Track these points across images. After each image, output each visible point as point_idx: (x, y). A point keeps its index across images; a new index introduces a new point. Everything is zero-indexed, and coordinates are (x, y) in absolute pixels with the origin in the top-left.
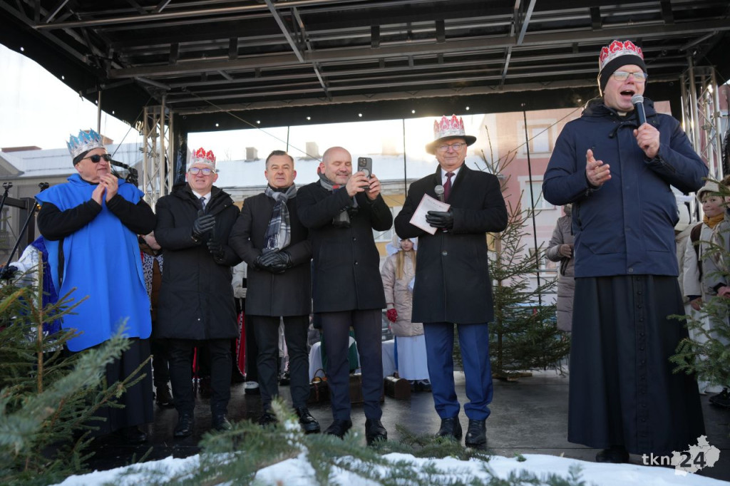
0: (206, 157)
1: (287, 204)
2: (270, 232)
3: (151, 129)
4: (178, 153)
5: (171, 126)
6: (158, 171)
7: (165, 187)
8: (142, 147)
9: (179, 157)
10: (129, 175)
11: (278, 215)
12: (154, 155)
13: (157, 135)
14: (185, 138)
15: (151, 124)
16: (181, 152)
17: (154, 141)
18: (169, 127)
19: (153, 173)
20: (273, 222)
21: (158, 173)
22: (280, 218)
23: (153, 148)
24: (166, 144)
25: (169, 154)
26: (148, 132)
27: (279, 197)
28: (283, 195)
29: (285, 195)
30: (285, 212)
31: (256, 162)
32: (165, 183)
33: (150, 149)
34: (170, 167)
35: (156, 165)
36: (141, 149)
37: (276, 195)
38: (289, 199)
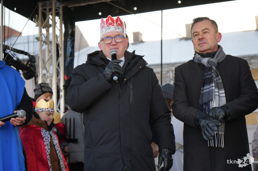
0: (115, 24)
1: (217, 68)
2: (205, 100)
3: (45, 20)
4: (68, 39)
5: (61, 17)
6: (51, 56)
7: (57, 70)
8: (38, 36)
9: (69, 43)
10: (28, 61)
11: (210, 81)
12: (48, 43)
13: (50, 26)
14: (73, 26)
15: (45, 17)
16: (71, 39)
17: (48, 31)
18: (59, 18)
19: (47, 58)
20: (206, 89)
21: (51, 57)
22: (214, 85)
23: (47, 37)
24: (58, 33)
25: (60, 41)
26: (42, 24)
27: (208, 62)
28: (212, 60)
29: (214, 60)
30: (217, 76)
31: (142, 45)
32: (56, 66)
33: (44, 39)
34: (61, 52)
35: (50, 51)
36: (37, 38)
37: (205, 61)
38: (218, 63)
